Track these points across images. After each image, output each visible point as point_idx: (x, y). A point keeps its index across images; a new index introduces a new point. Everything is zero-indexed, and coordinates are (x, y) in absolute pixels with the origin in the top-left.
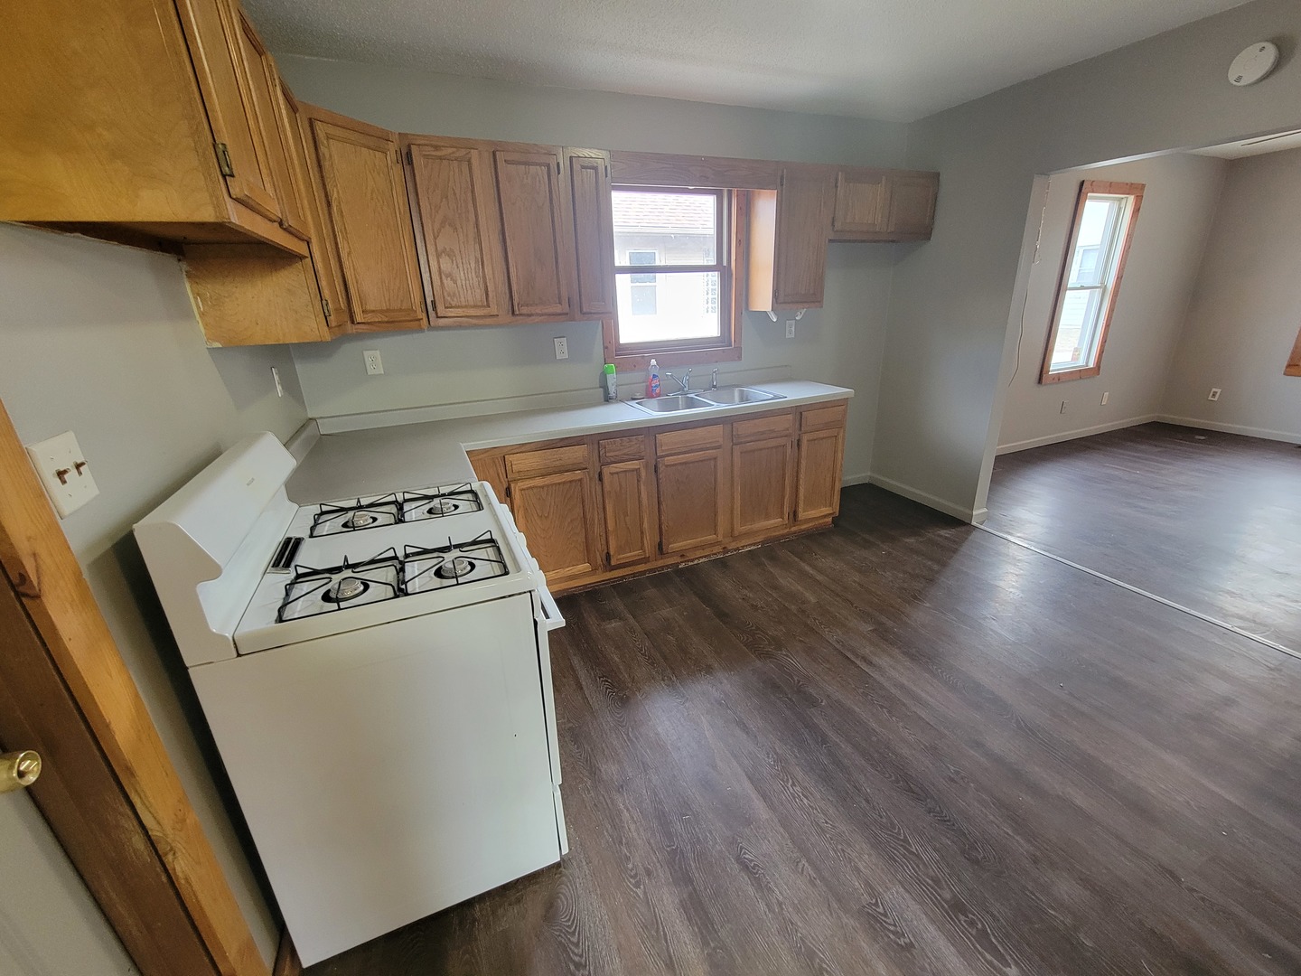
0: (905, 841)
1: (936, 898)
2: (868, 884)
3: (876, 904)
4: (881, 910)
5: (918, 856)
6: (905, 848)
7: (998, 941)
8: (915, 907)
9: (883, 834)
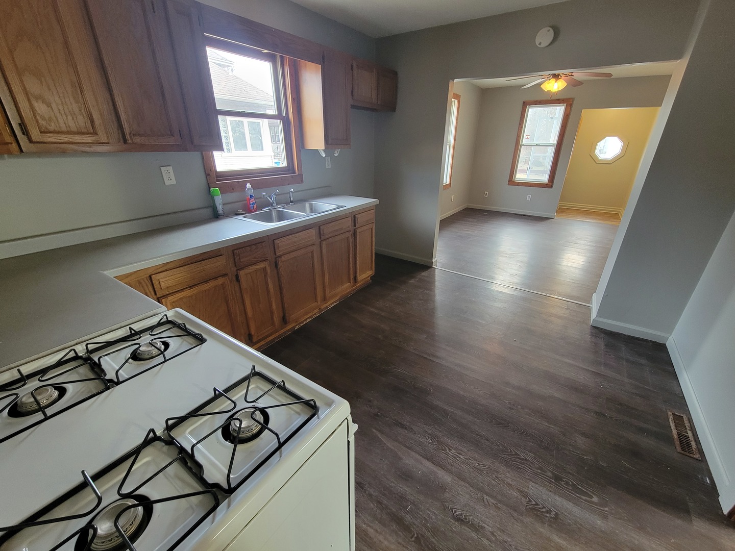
0: (516, 454)
1: (547, 479)
2: (519, 491)
3: (530, 501)
4: (534, 503)
5: (526, 460)
6: (519, 458)
7: (582, 487)
8: (544, 490)
9: (506, 456)
